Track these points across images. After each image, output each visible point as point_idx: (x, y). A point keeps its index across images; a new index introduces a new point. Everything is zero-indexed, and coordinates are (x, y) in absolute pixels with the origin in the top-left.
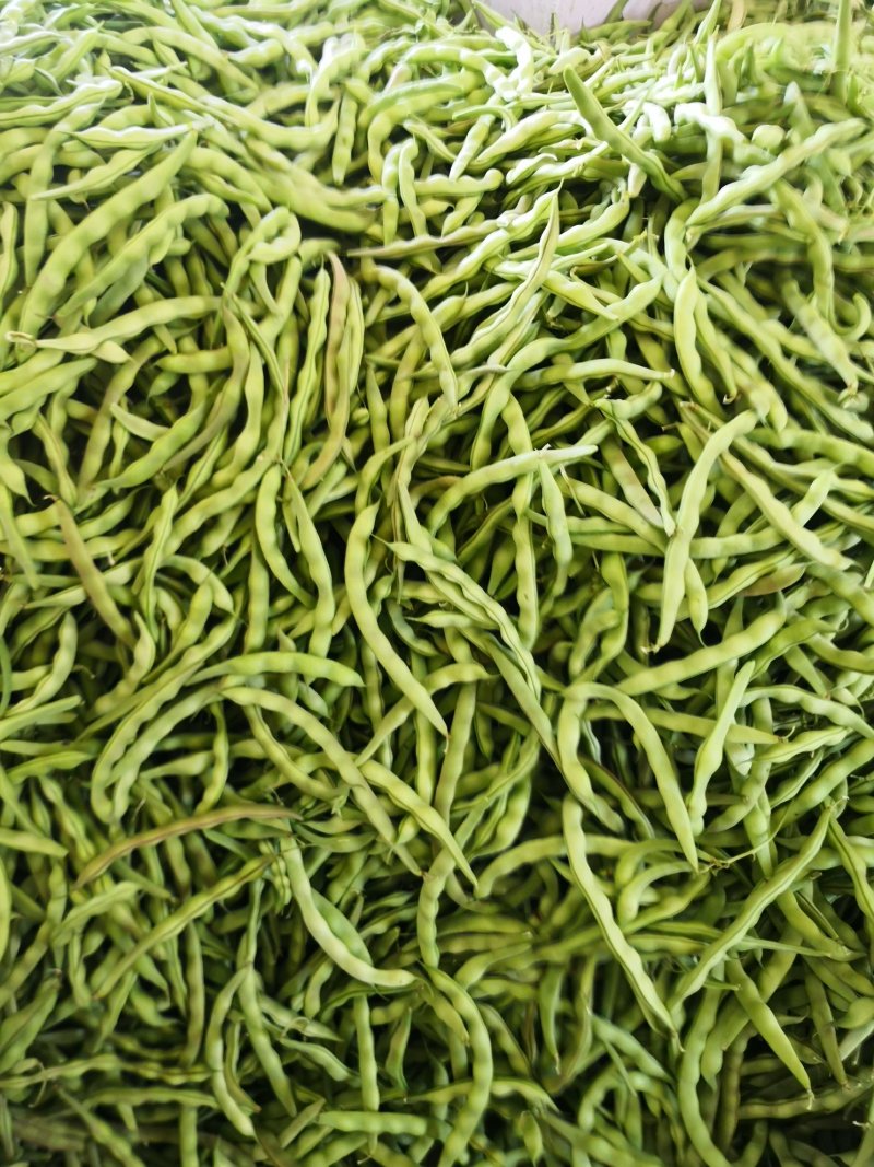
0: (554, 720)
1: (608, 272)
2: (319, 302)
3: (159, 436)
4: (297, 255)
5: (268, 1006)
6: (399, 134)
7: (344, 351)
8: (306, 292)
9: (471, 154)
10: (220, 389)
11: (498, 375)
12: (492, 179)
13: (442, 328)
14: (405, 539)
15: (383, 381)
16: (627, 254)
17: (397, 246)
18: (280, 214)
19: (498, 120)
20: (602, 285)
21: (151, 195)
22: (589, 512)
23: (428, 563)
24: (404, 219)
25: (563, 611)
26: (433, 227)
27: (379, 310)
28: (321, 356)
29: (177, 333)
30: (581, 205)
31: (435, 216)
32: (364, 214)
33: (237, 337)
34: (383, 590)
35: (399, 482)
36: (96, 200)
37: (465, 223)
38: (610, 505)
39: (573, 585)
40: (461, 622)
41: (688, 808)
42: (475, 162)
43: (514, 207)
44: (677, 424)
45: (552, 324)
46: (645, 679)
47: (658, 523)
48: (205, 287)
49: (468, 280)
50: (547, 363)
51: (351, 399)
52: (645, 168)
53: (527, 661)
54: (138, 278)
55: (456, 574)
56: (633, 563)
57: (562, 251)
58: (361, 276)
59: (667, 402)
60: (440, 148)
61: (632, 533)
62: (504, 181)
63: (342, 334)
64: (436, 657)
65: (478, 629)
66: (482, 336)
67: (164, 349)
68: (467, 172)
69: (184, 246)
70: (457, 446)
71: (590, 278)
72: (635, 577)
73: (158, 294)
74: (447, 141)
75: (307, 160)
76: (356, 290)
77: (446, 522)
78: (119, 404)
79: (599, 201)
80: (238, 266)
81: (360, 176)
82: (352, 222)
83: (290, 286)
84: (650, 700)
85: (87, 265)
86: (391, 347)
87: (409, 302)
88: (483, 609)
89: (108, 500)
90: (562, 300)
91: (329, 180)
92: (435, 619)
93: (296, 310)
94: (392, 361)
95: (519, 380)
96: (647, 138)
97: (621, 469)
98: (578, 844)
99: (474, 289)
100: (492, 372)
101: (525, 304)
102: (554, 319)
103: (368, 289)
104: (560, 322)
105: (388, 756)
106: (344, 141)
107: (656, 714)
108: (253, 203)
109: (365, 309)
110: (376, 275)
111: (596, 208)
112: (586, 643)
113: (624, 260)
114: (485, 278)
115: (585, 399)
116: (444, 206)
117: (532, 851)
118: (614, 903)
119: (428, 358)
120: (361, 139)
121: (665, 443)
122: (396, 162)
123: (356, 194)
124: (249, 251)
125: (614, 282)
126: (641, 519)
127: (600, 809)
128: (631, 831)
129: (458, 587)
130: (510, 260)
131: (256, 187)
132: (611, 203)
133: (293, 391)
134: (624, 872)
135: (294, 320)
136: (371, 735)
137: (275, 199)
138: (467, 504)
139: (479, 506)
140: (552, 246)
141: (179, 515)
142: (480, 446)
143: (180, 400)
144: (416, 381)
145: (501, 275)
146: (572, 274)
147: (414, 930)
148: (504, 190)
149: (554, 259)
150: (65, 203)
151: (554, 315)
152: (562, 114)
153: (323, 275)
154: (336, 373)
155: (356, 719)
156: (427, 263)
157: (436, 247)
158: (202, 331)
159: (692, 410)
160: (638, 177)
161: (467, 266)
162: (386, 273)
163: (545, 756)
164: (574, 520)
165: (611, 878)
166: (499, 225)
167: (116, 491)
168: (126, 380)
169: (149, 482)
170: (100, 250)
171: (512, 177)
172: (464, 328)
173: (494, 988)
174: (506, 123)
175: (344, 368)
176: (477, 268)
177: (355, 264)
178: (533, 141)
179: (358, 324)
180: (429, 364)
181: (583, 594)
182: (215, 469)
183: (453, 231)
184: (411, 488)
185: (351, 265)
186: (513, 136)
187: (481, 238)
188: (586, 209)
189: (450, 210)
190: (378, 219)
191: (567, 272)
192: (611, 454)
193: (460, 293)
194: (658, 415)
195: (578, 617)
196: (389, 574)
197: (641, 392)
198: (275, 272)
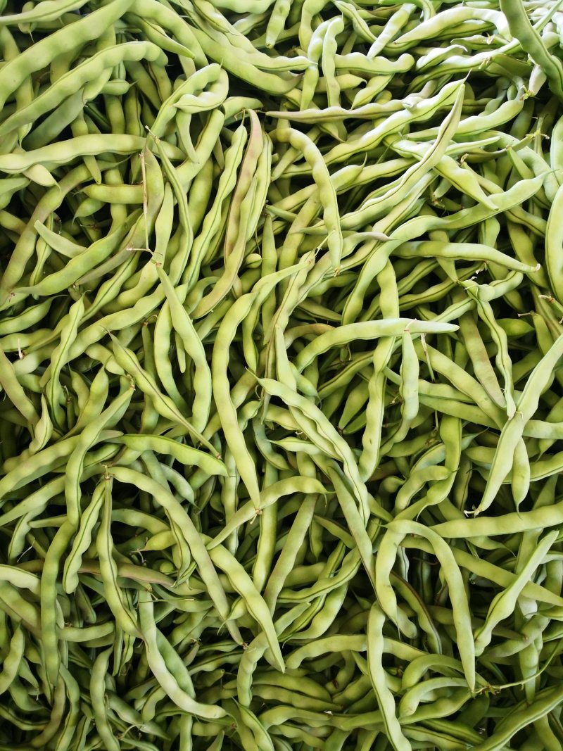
0: (376, 543)
1: (493, 162)
2: (234, 154)
3: (77, 254)
4: (222, 109)
5: (115, 704)
6: (329, 12)
7: (247, 202)
8: (225, 142)
9: (390, 36)
10: (134, 221)
11: (380, 242)
12: (405, 63)
13: (338, 191)
14: (275, 377)
15: (279, 230)
16: (516, 149)
17: (310, 113)
18: (212, 70)
19: (418, 10)
20: (487, 174)
21: (93, 34)
22: (438, 378)
23: (291, 399)
24: (321, 89)
25: (400, 454)
26: (345, 101)
27: (286, 166)
28: (228, 202)
29: (105, 166)
30: (477, 96)
31: (348, 89)
32: (286, 79)
33: (154, 177)
34: (251, 411)
35: (277, 326)
36: (41, 33)
37: (373, 101)
38: (460, 377)
39: (412, 434)
40: (311, 450)
41: (475, 640)
42: (392, 45)
43: (419, 91)
44: (532, 313)
45: (436, 203)
46: (460, 527)
47: (501, 404)
48: (136, 126)
49: (368, 151)
50: (425, 237)
51: (248, 244)
52: (547, 70)
53: (362, 493)
54: (76, 109)
55: (313, 412)
56: (469, 428)
57: (457, 139)
58: (275, 134)
59: (525, 289)
60: (362, 28)
61: (475, 404)
62: (414, 66)
63: (250, 185)
64: (286, 471)
65: (326, 458)
66: (371, 205)
67: (91, 179)
68: (382, 53)
69: (122, 86)
70: (334, 296)
71: (477, 166)
72: (469, 439)
73: (94, 127)
74: (371, 23)
75: (246, 24)
76: (269, 146)
77: (314, 362)
78: (45, 223)
79: (495, 97)
80: (166, 111)
81: (289, 45)
82: (275, 85)
83: (210, 136)
84: (460, 544)
85: (27, 91)
86: (291, 201)
87: (312, 164)
88: (332, 445)
89: (29, 302)
90: (449, 183)
91: (260, 45)
92: (289, 444)
93: (213, 157)
94: (290, 214)
95: (398, 249)
96: (554, 42)
97: (474, 345)
98: (378, 646)
99: (372, 160)
100: (375, 238)
101: (417, 180)
102: (439, 199)
103: (279, 147)
104: (443, 203)
105: (234, 544)
106: (281, 10)
107: (463, 556)
108: (189, 56)
109: (274, 165)
110: (288, 135)
111: (492, 103)
112: (415, 485)
113: (512, 153)
114: (384, 152)
115: (453, 276)
116: (358, 80)
117: (338, 643)
118: (398, 699)
119: (321, 216)
120: (296, 12)
121: (518, 326)
122: (323, 36)
123: (282, 61)
124: (177, 100)
125: (497, 172)
126: (485, 396)
127: (401, 620)
128: (421, 641)
129: (314, 424)
130: (409, 139)
131: (196, 42)
132: (505, 99)
133: (198, 231)
134: (412, 676)
135: (210, 166)
136: (223, 525)
137: (211, 55)
138: (334, 351)
139: (343, 354)
140: (451, 132)
141: (83, 327)
142: (354, 303)
143: (103, 223)
144: (307, 236)
145: (398, 151)
146: (462, 160)
147: (236, 671)
148: (412, 73)
149: (450, 144)
150: (14, 30)
151: (440, 196)
152: (477, 12)
153: (242, 129)
154: (238, 219)
155: (214, 506)
156: (334, 131)
157: (346, 117)
158: (127, 168)
159: (548, 302)
160: (538, 78)
161: (368, 139)
162: (297, 136)
163: (362, 572)
164: (425, 383)
165: (399, 677)
166: (404, 105)
167: (36, 297)
168: (54, 201)
169: (66, 291)
170: (41, 80)
171: (422, 63)
172: (357, 193)
173: (290, 732)
174: (426, 13)
175: (245, 217)
176: (377, 142)
177: (273, 122)
178: (446, 33)
179: (265, 177)
180: (322, 222)
181: (419, 443)
182: (123, 289)
183: (362, 105)
184: (287, 329)
185: (269, 124)
186: (431, 24)
187: (386, 115)
188: (482, 101)
189: (363, 86)
190: (299, 86)
191: (458, 158)
192: (469, 328)
193: (359, 162)
194: (515, 300)
195: (412, 460)
196: (257, 399)
197: (504, 277)
198: (199, 122)
